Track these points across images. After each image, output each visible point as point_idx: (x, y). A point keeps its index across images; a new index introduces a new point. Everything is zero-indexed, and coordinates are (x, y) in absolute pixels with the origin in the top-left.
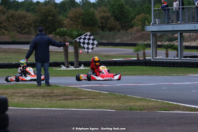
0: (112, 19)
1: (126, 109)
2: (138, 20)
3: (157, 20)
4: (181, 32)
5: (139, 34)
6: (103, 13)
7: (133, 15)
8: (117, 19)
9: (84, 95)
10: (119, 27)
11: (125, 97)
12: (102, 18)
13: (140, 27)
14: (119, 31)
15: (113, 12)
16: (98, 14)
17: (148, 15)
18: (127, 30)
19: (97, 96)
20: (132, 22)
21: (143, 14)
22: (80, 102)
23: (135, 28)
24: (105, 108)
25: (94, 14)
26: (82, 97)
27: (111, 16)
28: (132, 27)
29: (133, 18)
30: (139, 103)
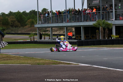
0: (17, 22)
1: (36, 64)
2: (29, 22)
3: (40, 22)
4: (52, 27)
5: (29, 29)
6: (12, 19)
7: (26, 20)
8: (19, 22)
9: (13, 58)
10: (20, 25)
11: (33, 58)
12: (12, 21)
13: (30, 25)
14: (20, 27)
15: (17, 18)
16: (10, 20)
17: (33, 20)
18: (24, 27)
19: (19, 58)
20: (26, 23)
21: (31, 19)
22: (13, 61)
23: (27, 26)
24: (26, 64)
25: (8, 19)
26: (12, 59)
27: (16, 20)
28: (26, 25)
29: (26, 21)
30: (41, 61)
